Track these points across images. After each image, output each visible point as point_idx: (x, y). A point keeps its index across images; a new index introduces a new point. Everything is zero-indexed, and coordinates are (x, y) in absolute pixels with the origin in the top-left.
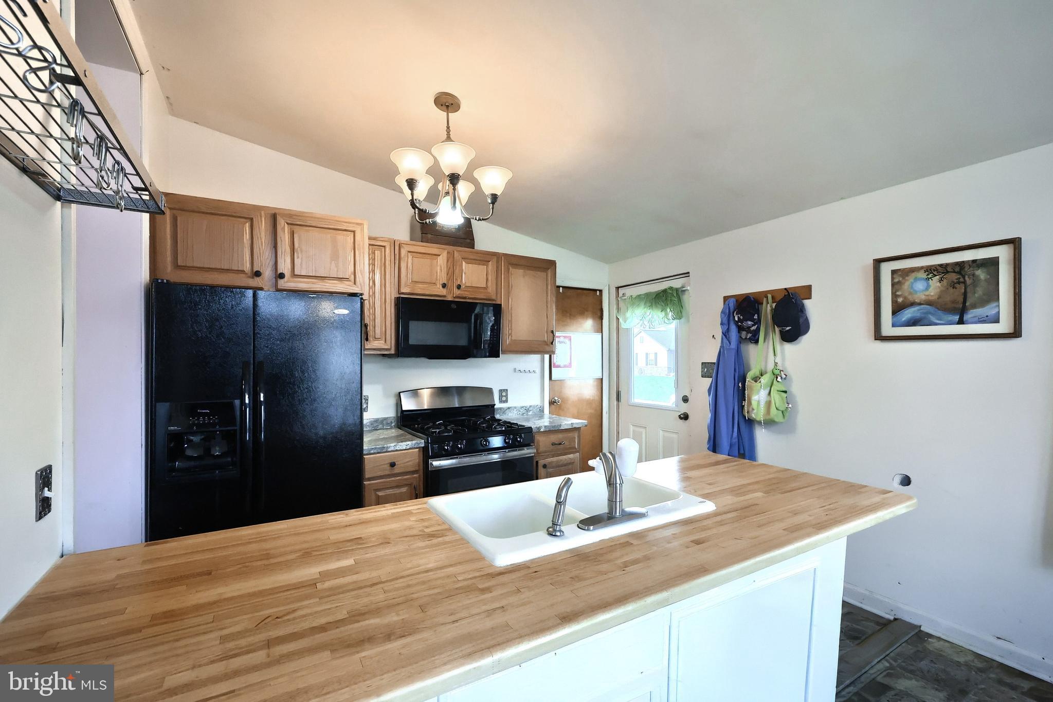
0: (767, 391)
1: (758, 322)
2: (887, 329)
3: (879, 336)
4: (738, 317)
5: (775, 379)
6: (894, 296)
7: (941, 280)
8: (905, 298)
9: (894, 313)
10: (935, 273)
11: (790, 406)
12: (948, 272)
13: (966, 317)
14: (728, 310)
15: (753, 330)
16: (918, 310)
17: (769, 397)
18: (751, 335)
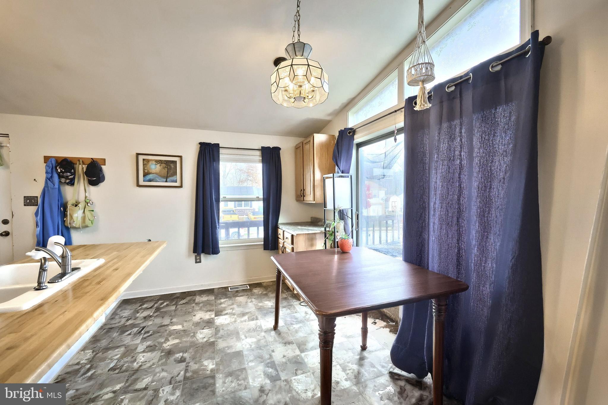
0: (83, 211)
1: (74, 174)
2: (141, 182)
3: (138, 185)
4: (61, 170)
5: (87, 204)
6: (144, 169)
7: (160, 166)
8: (148, 171)
9: (144, 176)
10: (158, 163)
11: (96, 218)
12: (162, 163)
13: (168, 180)
14: (51, 165)
15: (71, 178)
16: (152, 176)
17: (83, 214)
18: (69, 181)
